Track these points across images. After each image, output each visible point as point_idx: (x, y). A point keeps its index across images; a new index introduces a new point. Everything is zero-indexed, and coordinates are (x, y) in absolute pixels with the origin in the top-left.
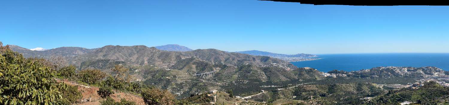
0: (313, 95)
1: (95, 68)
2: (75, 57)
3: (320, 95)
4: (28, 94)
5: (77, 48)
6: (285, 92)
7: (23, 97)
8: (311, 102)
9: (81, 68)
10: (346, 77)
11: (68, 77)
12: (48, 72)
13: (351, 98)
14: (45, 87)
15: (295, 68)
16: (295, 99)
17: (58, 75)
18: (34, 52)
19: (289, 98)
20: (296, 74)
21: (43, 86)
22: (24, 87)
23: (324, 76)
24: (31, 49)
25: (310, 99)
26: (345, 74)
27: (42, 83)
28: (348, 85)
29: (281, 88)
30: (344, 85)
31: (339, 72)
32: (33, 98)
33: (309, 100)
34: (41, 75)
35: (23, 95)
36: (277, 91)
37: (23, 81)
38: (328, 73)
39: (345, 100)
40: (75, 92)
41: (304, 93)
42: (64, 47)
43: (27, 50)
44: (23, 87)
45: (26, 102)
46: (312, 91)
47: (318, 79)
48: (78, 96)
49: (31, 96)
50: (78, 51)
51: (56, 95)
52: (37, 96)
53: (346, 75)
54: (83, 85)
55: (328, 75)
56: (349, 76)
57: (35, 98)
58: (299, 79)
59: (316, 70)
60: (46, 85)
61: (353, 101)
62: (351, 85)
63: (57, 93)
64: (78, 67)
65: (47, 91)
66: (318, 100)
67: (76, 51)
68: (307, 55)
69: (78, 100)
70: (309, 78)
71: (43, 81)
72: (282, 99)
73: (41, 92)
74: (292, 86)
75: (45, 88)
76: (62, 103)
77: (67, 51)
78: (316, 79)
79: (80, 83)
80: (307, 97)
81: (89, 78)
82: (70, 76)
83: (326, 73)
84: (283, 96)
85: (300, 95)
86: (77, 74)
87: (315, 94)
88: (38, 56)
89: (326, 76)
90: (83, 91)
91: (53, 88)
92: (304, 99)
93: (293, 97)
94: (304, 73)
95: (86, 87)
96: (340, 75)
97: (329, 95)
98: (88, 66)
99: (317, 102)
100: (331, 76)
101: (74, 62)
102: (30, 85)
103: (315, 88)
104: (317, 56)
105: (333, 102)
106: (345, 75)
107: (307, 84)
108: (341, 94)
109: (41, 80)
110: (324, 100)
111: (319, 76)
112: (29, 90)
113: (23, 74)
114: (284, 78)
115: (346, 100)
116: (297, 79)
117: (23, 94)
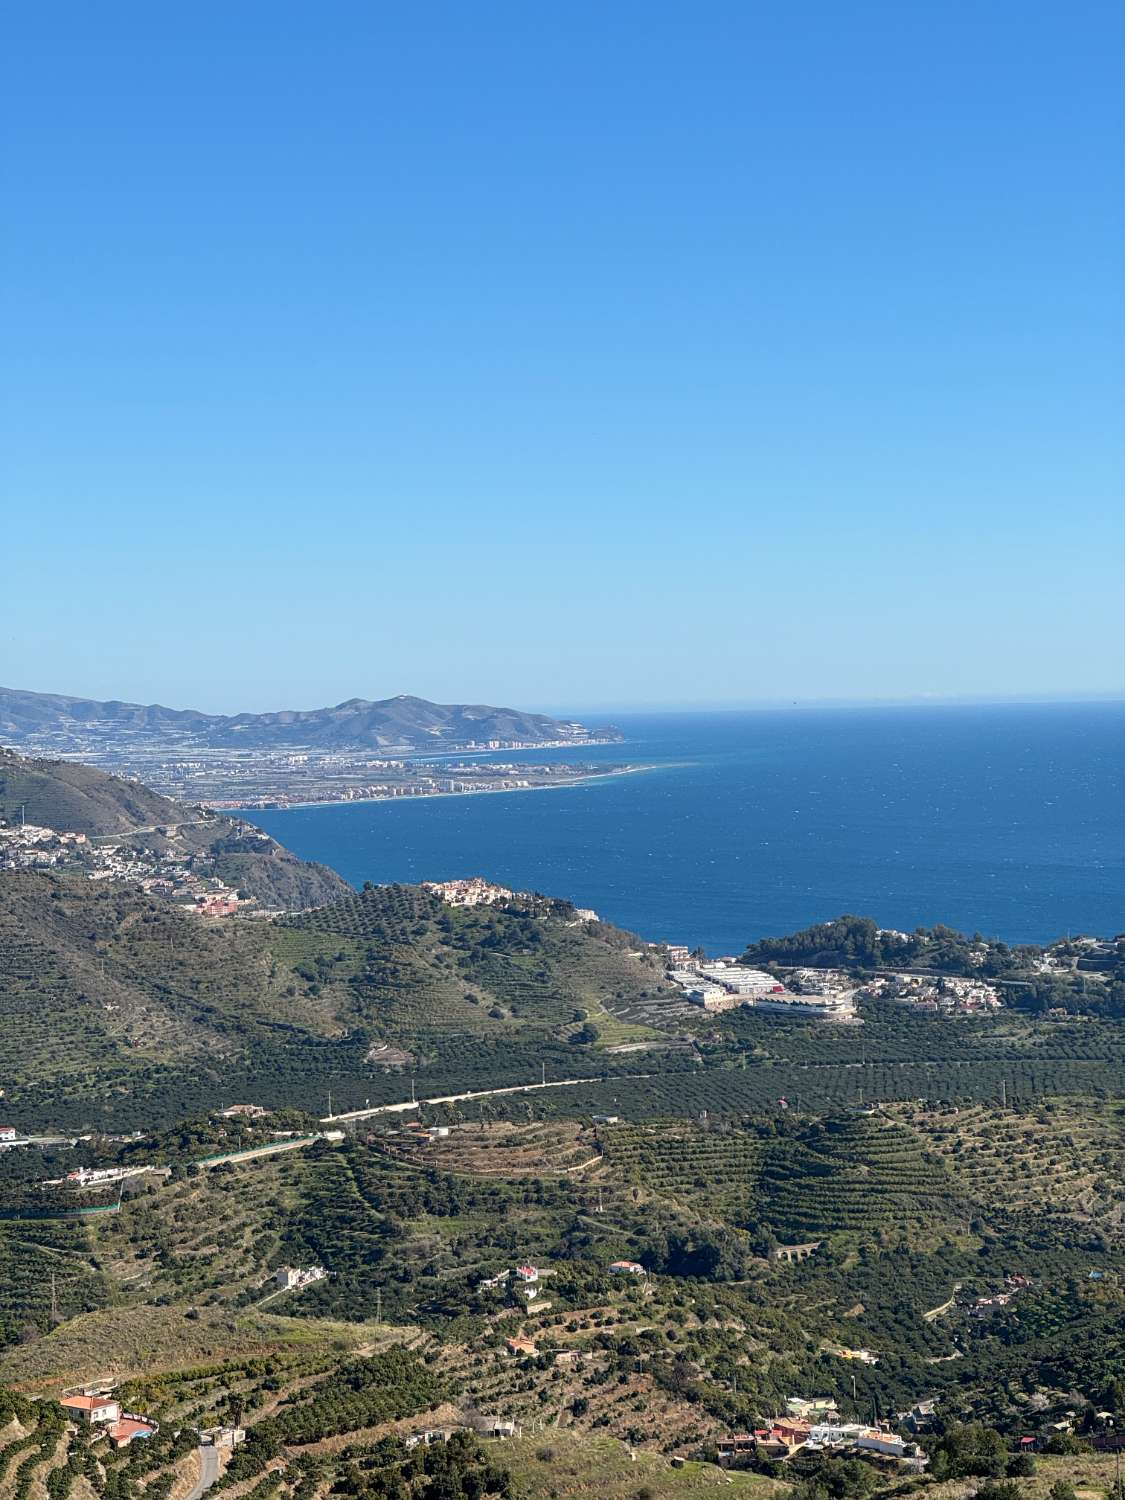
0: (554, 1255)
3: (647, 1260)
6: (164, 1213)
8: (530, 1350)
10: (996, 1021)
13: (1077, 1308)
15: (305, 892)
16: (312, 1302)
19: (231, 1292)
20: (313, 978)
23: (696, 1000)
25: (512, 1298)
26: (986, 972)
28: (1028, 1123)
29: (119, 1162)
30: (967, 1124)
31: (900, 955)
33: (503, 1314)
36: (66, 1204)
38: (758, 957)
39: (981, 1330)
41: (426, 1232)
46: (536, 1194)
47: (623, 1042)
53: (989, 994)
55: (756, 984)
56: (1028, 1001)
58: (359, 1039)
59: (590, 915)
61: (1099, 1349)
62: (1064, 1125)
66: (614, 1318)
68: (473, 723)
70: (497, 1027)
72: (133, 1316)
74: (264, 1130)
78: (587, 1035)
80: (473, 1281)
83: (718, 969)
84: (149, 1265)
85: (376, 1255)
87: (572, 1244)
89: (715, 998)
92: (436, 1309)
93: (276, 1283)
94: (425, 953)
96: (913, 985)
97: (761, 1249)
99: (603, 1341)
100: (789, 997)
103: (579, 1158)
104: (595, 727)
105: (825, 1345)
106: (973, 993)
107: (470, 1111)
108: (926, 1246)
110: (693, 1324)
111: (627, 997)
114: (161, 1021)
115: (997, 1326)
116: (337, 1032)
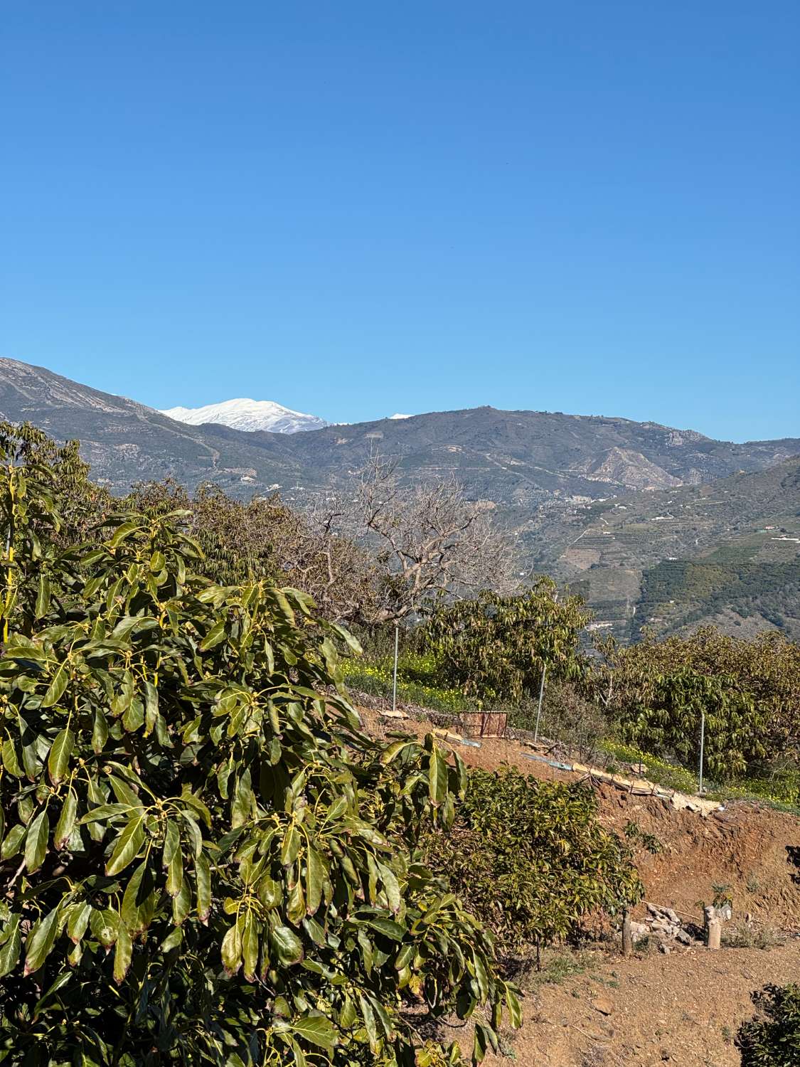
1: (778, 623)
2: (591, 514)
4: (70, 837)
5: (616, 424)
7: (19, 859)
9: (641, 618)
11: (507, 696)
12: (284, 632)
14: (241, 771)
17: (411, 675)
18: (200, 440)
21: (223, 772)
22: (34, 766)
24: (177, 414)
27: (217, 733)
32: (112, 871)
34: (214, 654)
35: (23, 846)
37: (34, 704)
40: (567, 846)
42: (486, 410)
43: (133, 419)
44: (21, 763)
45: (46, 912)
48: (596, 886)
49: (95, 853)
50: (624, 455)
51: (347, 863)
52: (157, 856)
54: (643, 785)
57: (136, 879)
60: (253, 755)
63: (358, 840)
64: (605, 609)
65: (258, 815)
67: (601, 458)
69: (590, 921)
71: (225, 719)
73: (201, 823)
75: (241, 788)
76: (408, 938)
77: (519, 449)
79: (622, 758)
81: (713, 722)
82: (531, 684)
86: (592, 675)
88: (235, 478)
90: (649, 842)
91: (318, 791)
95: (680, 801)
98: (712, 606)
101: (579, 561)
102: (98, 742)
109: (206, 706)
112: (82, 791)
113: (35, 643)
117: (19, 830)
